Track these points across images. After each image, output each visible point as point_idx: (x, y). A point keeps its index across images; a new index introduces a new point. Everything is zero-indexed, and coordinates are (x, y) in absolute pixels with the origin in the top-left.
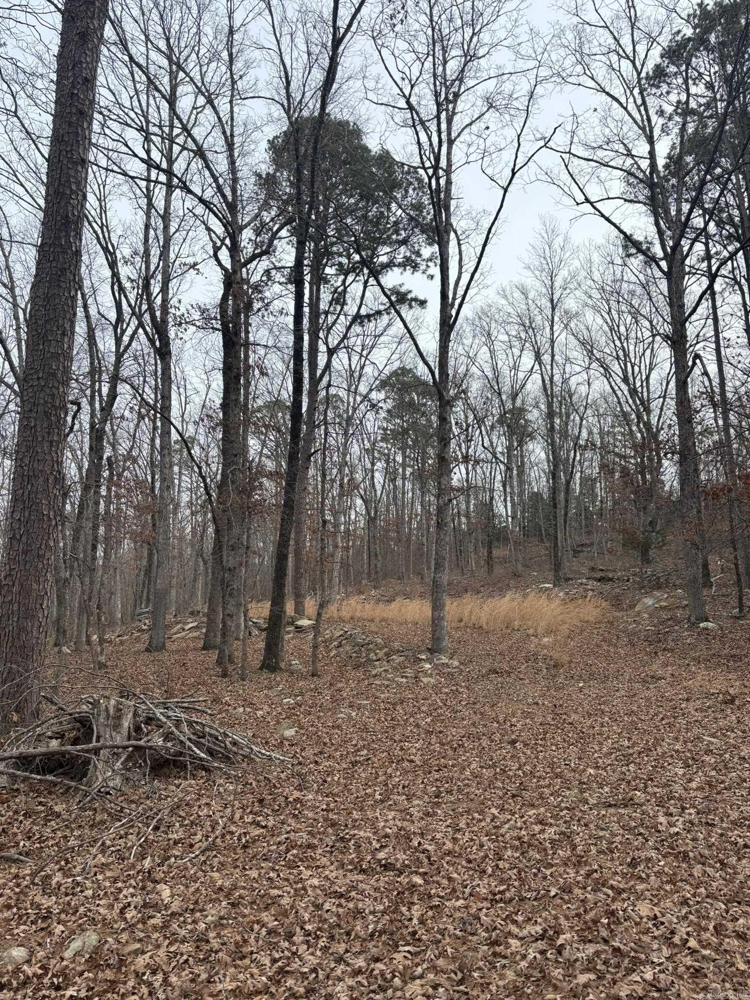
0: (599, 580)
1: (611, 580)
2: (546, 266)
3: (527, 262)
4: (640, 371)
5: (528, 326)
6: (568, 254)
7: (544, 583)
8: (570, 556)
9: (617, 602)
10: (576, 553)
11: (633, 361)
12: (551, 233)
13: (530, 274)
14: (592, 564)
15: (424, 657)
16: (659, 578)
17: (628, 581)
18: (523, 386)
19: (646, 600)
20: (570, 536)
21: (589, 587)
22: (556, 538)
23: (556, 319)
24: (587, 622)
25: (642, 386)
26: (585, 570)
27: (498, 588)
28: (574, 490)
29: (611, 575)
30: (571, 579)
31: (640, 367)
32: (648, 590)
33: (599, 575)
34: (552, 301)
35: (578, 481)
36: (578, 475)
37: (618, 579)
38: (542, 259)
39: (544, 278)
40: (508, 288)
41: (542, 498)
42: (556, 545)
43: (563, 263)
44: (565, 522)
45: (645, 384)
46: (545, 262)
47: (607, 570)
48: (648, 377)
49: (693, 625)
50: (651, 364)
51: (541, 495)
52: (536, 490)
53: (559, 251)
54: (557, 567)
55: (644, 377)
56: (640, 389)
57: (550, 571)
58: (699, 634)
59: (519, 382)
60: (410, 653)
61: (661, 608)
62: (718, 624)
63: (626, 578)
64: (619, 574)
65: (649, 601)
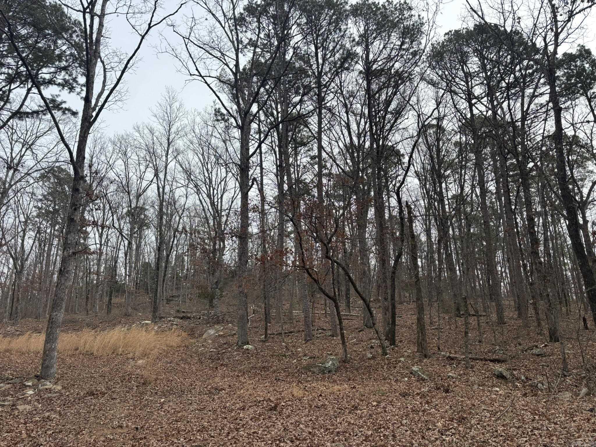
0: (182, 318)
1: (189, 318)
2: (166, 117)
3: (155, 112)
4: (217, 193)
5: (152, 153)
6: (181, 114)
7: (145, 320)
8: (165, 303)
9: (192, 333)
10: (168, 301)
11: (214, 186)
12: (171, 99)
13: (155, 119)
14: (178, 308)
15: (30, 384)
16: (218, 317)
17: (200, 318)
18: (144, 191)
19: (210, 331)
20: (166, 290)
21: (175, 323)
22: (157, 290)
23: (170, 152)
24: (171, 346)
25: (218, 201)
26: (172, 312)
27: (113, 324)
28: (171, 263)
29: (189, 315)
30: (164, 318)
31: (217, 191)
32: (212, 324)
33: (182, 315)
34: (168, 139)
35: (174, 257)
36: (175, 252)
37: (194, 317)
38: (165, 113)
39: (165, 125)
40: (141, 126)
41: (151, 266)
42: (156, 295)
43: (178, 119)
44: (164, 280)
45: (219, 200)
46: (166, 115)
47: (187, 312)
48: (222, 196)
49: (240, 347)
50: (224, 189)
51: (150, 264)
52: (147, 261)
53: (176, 110)
54: (155, 309)
55: (220, 196)
56: (216, 203)
57: (150, 312)
58: (243, 354)
59: (143, 188)
60: (18, 381)
61: (220, 336)
62: (255, 346)
63: (198, 317)
64: (194, 314)
65: (212, 332)
